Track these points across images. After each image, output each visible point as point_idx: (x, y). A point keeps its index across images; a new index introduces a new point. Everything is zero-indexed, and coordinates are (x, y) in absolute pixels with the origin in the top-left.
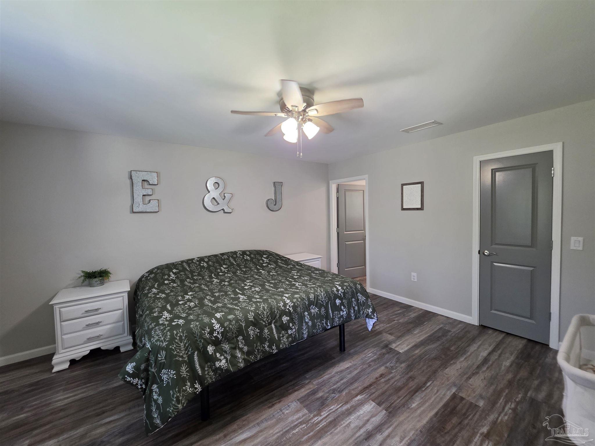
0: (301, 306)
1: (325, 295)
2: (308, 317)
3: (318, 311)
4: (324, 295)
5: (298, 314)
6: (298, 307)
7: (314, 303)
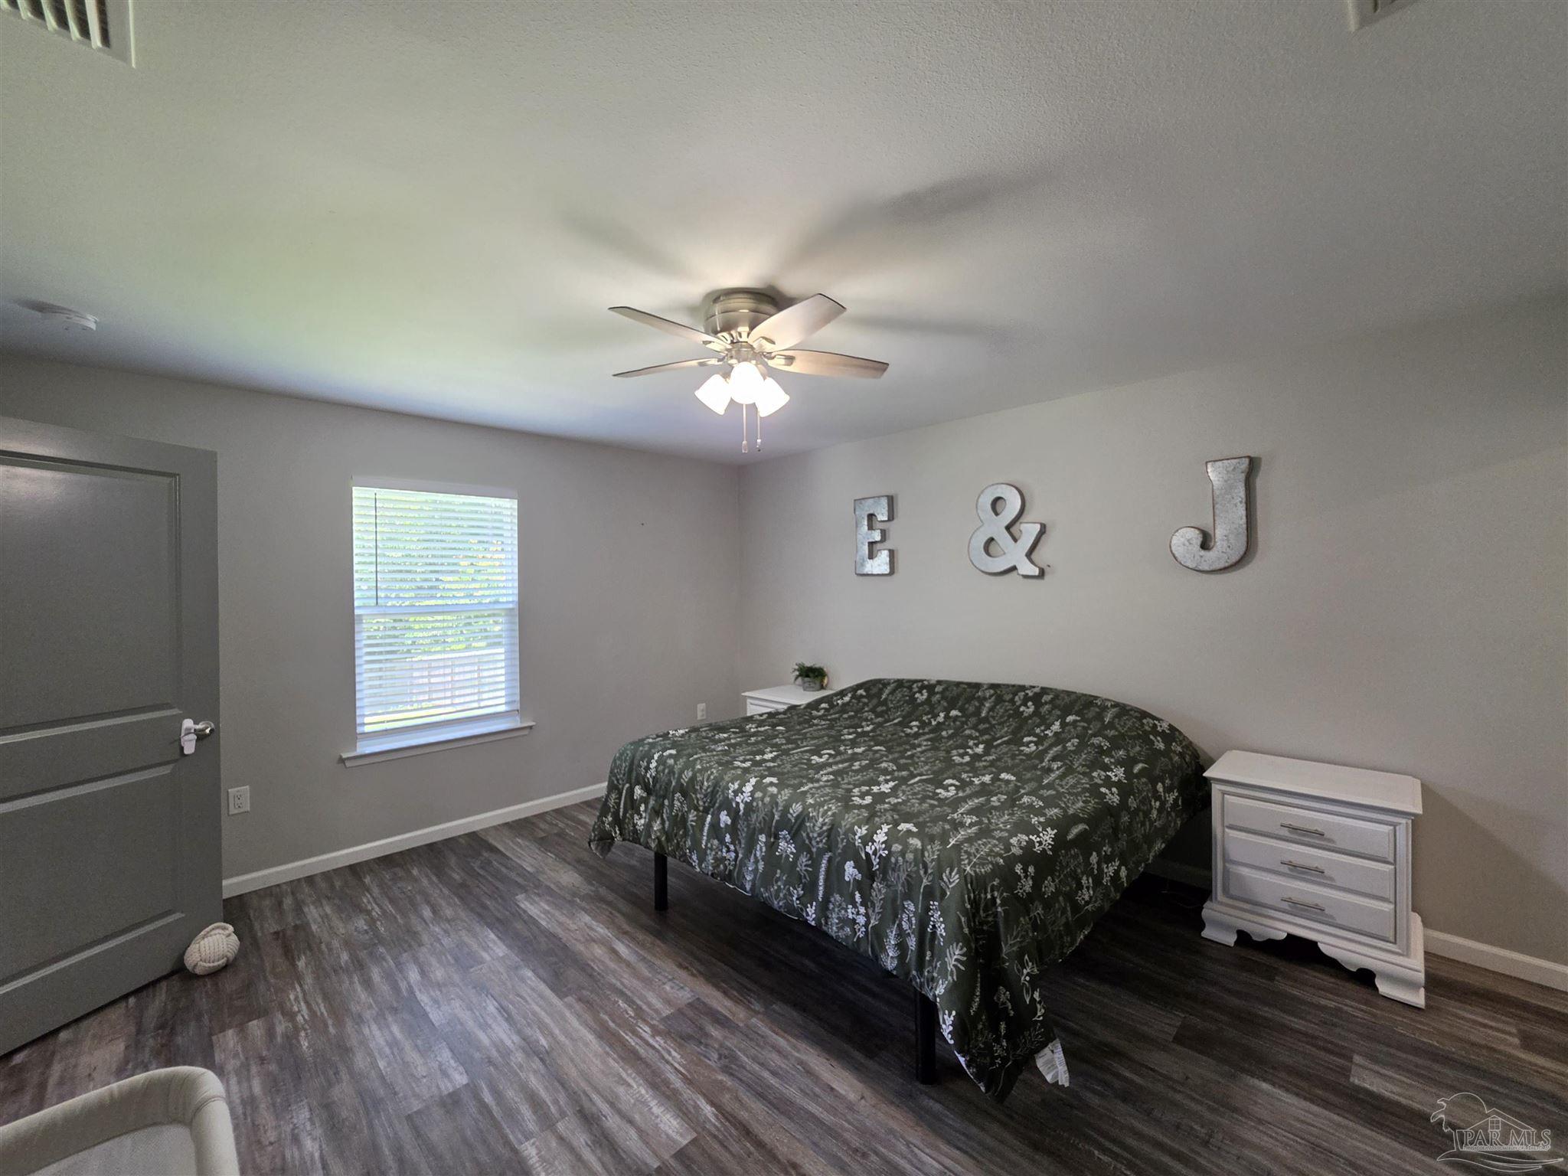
0: (761, 815)
1: (825, 828)
2: (764, 849)
3: (792, 853)
4: (824, 824)
5: (748, 826)
6: (754, 812)
7: (792, 827)
